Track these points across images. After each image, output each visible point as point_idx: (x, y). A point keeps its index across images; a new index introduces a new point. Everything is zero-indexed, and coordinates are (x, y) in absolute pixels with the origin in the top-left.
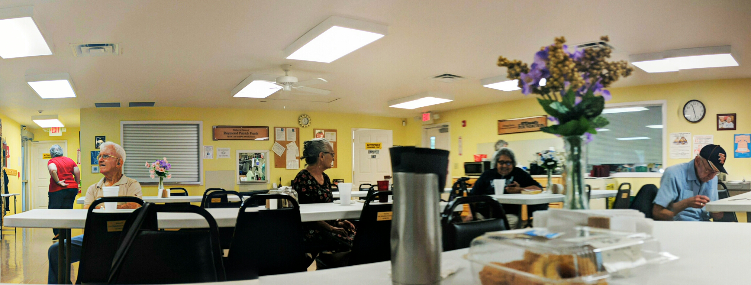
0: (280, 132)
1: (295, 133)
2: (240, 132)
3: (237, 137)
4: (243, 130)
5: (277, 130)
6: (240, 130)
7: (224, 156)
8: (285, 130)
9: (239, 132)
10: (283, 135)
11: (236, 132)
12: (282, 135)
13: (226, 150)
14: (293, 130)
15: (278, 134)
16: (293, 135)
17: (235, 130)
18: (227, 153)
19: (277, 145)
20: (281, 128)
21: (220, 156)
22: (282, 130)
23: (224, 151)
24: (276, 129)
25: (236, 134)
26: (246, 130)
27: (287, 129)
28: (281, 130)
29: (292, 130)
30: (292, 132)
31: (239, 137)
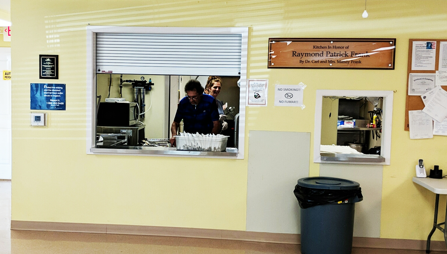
0: (423, 51)
2: (327, 52)
3: (321, 62)
4: (335, 47)
5: (417, 47)
6: (329, 47)
7: (290, 102)
8: (435, 45)
10: (431, 57)
12: (427, 57)
13: (295, 90)
15: (417, 55)
17: (318, 47)
18: (297, 96)
19: (416, 78)
21: (280, 102)
23: (290, 92)
24: (414, 43)
25: (319, 55)
26: (343, 48)
27: (442, 44)
31: (325, 62)
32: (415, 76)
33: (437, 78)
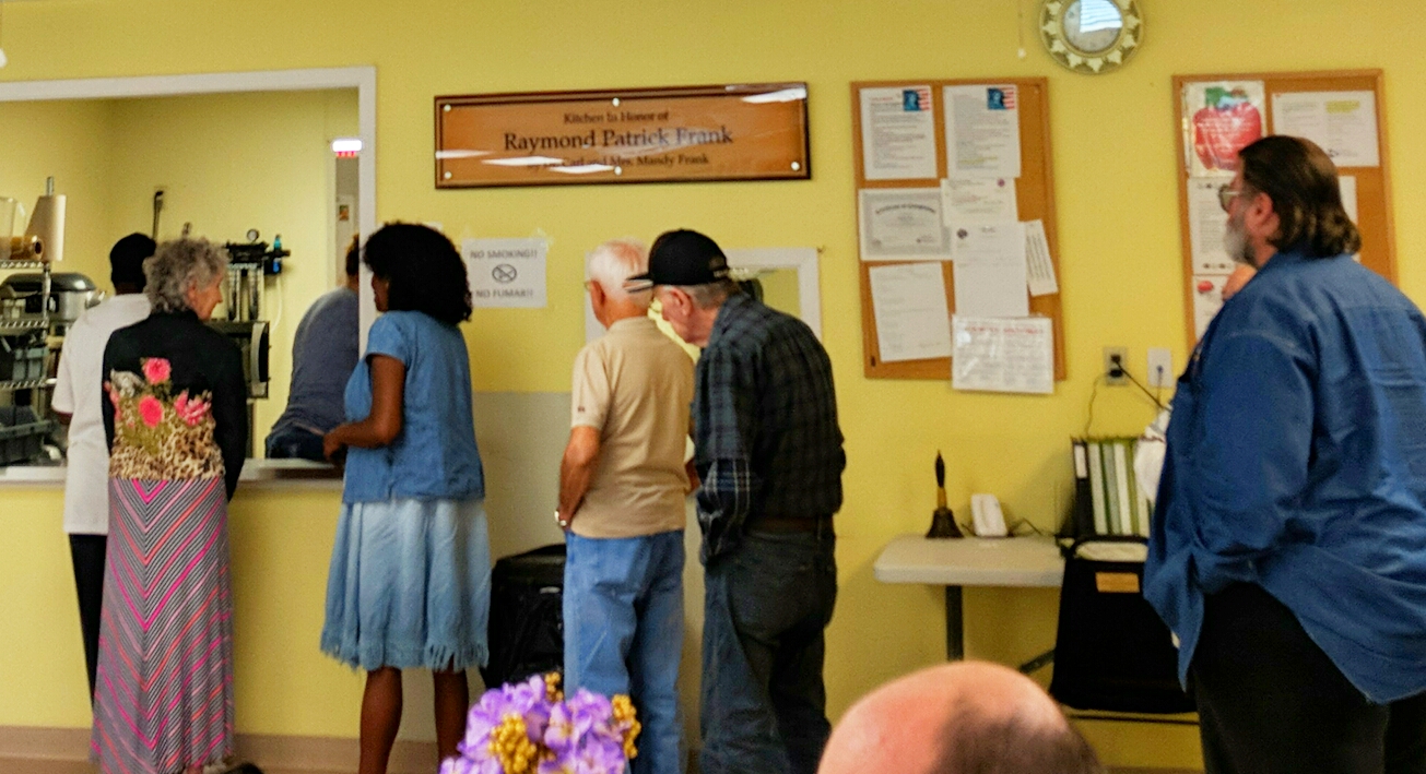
0: (895, 119)
1: (1011, 116)
2: (605, 133)
4: (630, 118)
5: (875, 105)
6: (611, 118)
7: (507, 294)
8: (929, 99)
9: (598, 127)
10: (922, 137)
11: (582, 129)
12: (908, 138)
13: (522, 254)
14: (997, 100)
15: (878, 130)
16: (994, 133)
17: (577, 119)
19: (881, 205)
20: (899, 91)
22: (912, 101)
23: (509, 261)
24: (866, 94)
25: (582, 143)
26: (651, 117)
27: (950, 93)
28: (901, 100)
29: (984, 97)
30: (986, 111)
32: (879, 198)
33: (947, 203)
